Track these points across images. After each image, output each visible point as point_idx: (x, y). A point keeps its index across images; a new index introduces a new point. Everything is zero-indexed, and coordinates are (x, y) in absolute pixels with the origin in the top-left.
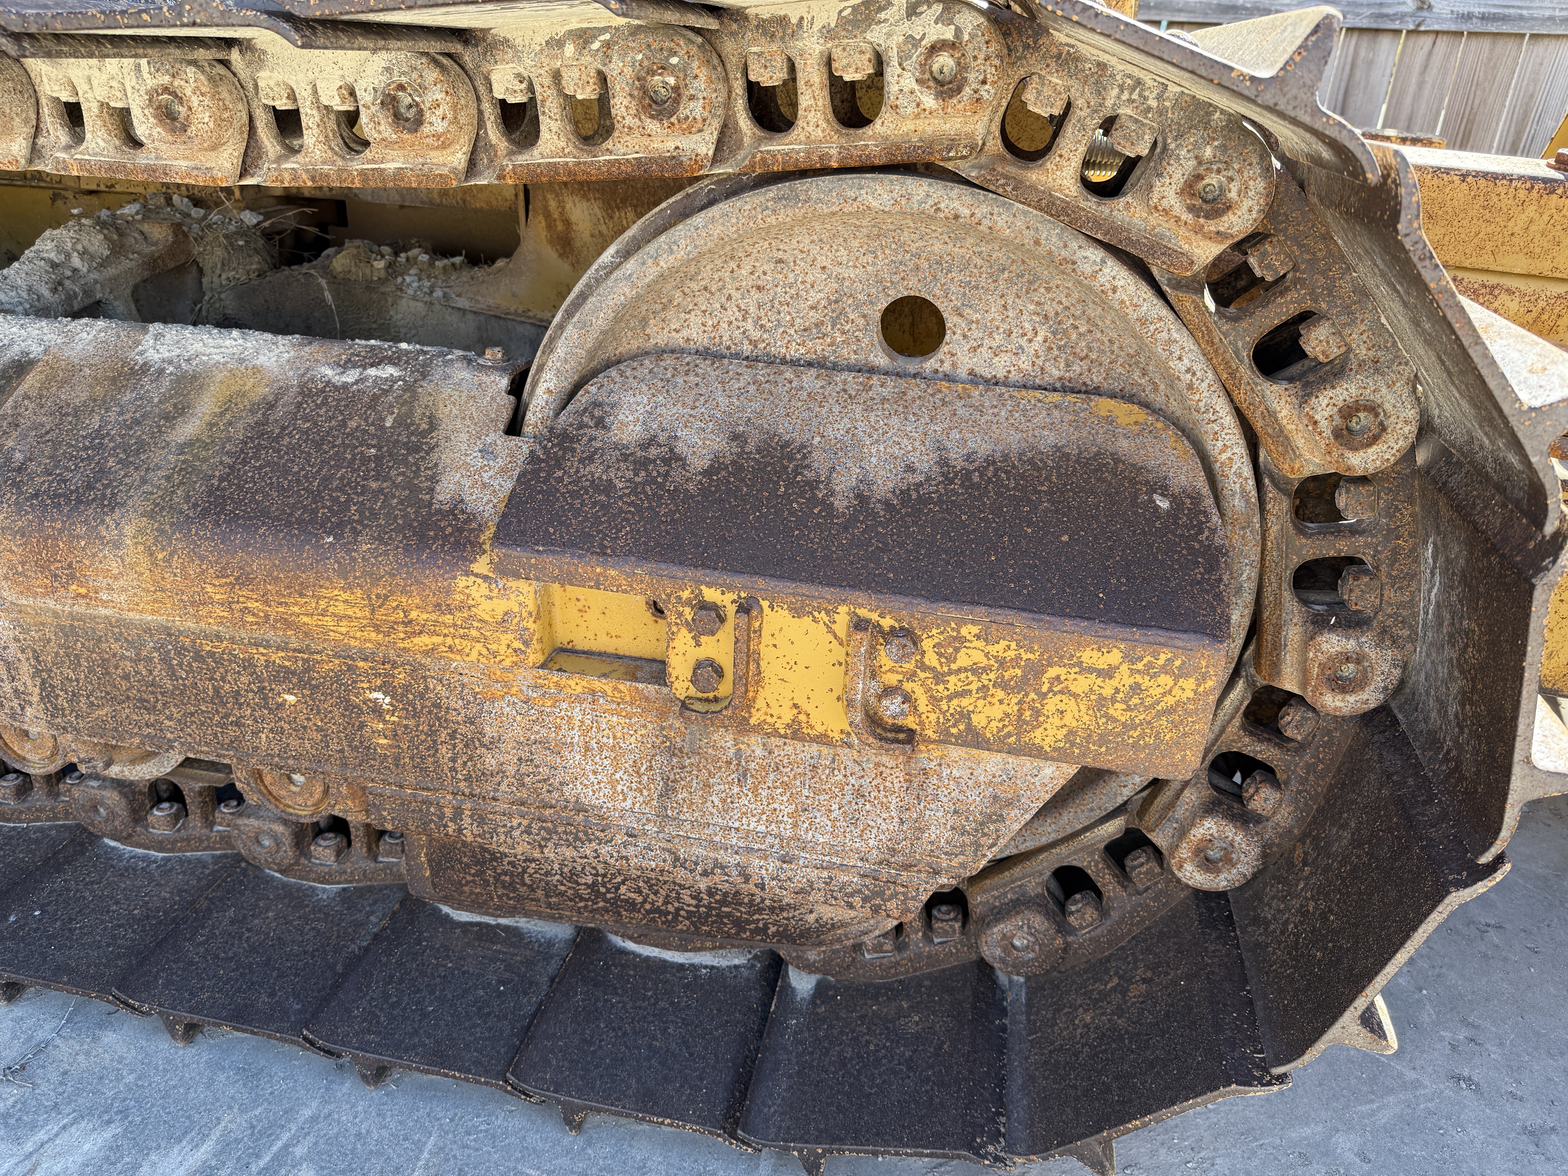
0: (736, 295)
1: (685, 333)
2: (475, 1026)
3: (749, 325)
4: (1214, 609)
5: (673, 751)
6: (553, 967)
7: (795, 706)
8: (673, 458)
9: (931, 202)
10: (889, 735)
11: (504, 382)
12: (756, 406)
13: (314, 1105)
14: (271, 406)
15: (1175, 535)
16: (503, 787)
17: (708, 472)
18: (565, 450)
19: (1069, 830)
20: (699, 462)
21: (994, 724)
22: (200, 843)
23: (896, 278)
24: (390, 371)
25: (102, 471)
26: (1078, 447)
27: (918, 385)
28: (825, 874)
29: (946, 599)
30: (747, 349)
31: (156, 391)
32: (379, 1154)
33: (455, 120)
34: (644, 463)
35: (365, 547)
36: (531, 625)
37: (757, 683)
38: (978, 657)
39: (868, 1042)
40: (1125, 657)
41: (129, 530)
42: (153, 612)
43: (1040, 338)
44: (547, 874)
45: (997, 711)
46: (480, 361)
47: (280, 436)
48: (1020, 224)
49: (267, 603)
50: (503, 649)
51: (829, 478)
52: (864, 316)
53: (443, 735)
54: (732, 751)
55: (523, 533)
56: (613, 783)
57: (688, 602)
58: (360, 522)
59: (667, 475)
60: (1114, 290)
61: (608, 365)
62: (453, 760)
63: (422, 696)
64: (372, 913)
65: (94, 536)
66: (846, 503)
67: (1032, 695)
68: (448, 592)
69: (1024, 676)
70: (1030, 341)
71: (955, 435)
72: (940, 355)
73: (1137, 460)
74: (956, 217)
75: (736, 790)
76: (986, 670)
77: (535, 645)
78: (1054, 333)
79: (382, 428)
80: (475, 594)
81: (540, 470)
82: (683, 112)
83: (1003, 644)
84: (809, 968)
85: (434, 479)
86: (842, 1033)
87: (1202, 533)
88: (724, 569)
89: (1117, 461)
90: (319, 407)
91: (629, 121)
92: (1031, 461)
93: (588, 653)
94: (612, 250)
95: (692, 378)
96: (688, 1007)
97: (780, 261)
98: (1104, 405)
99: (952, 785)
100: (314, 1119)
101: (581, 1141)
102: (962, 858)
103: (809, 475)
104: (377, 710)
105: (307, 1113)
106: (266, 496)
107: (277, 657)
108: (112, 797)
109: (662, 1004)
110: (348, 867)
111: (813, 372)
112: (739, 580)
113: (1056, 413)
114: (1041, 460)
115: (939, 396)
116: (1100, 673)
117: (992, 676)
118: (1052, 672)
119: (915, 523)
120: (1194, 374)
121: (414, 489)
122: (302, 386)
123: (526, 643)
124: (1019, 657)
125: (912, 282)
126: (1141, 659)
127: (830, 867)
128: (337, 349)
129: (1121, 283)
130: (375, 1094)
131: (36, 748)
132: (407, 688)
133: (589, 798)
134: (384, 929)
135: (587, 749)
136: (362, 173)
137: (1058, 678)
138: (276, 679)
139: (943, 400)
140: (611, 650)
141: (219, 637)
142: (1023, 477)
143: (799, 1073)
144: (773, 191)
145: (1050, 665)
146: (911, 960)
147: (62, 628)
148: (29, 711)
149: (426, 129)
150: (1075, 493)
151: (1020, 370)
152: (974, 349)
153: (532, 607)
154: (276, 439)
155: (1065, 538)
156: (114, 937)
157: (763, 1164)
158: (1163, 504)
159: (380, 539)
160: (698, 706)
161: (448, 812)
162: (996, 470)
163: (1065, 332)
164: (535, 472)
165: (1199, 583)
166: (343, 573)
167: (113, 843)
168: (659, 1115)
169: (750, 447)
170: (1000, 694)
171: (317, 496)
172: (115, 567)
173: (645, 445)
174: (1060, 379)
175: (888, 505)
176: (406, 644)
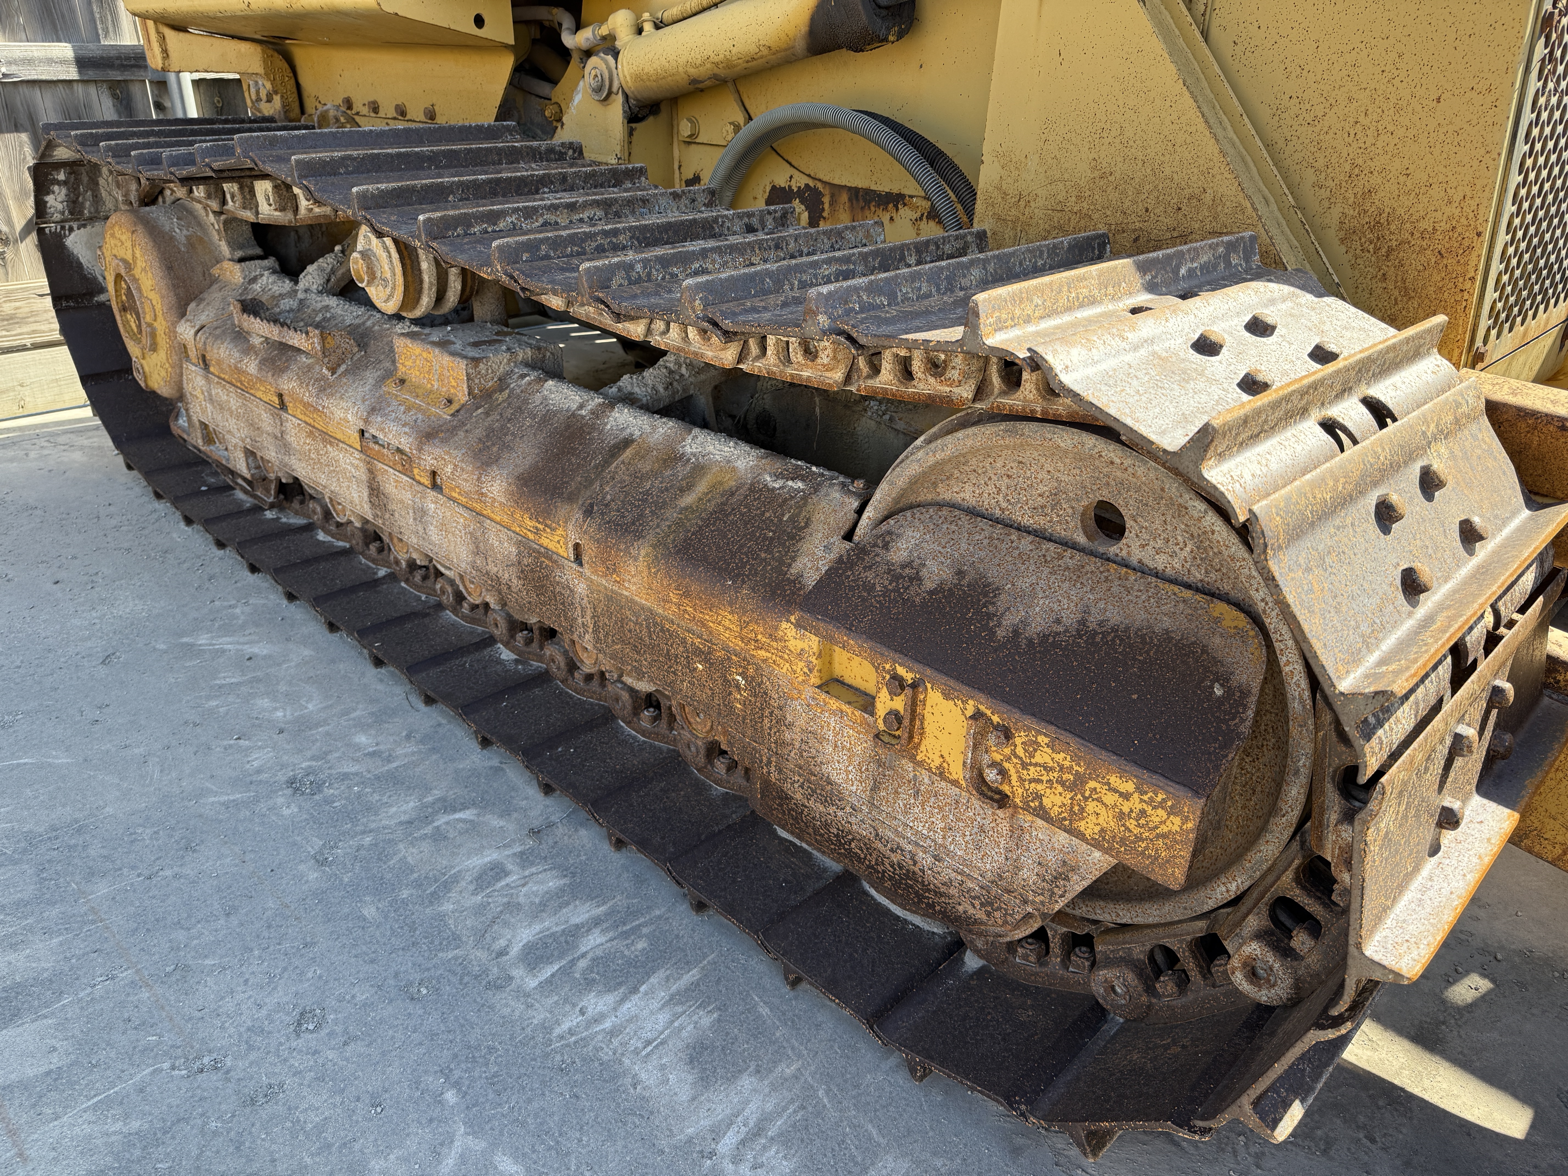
0: (994, 478)
1: (962, 495)
2: (758, 899)
3: (1001, 498)
4: (1209, 774)
5: (880, 763)
6: (820, 884)
7: (942, 756)
8: (917, 578)
9: (1096, 450)
10: (989, 793)
11: (856, 504)
12: (982, 554)
13: (663, 910)
14: (732, 494)
15: (1213, 716)
16: (792, 754)
17: (931, 593)
18: (858, 558)
19: (1169, 919)
20: (929, 585)
21: (1056, 808)
22: (663, 738)
23: (1095, 487)
24: (800, 485)
25: (641, 516)
26: (1183, 635)
27: (1095, 563)
28: (959, 878)
29: (1034, 715)
30: (998, 512)
31: (682, 471)
32: (684, 950)
33: (835, 358)
34: (897, 578)
35: (745, 592)
36: (813, 660)
37: (921, 734)
38: (1047, 759)
39: (989, 1013)
40: (1137, 788)
41: (643, 552)
42: (646, 600)
43: (1188, 549)
44: (814, 818)
45: (1058, 800)
46: (851, 488)
47: (730, 514)
48: (1152, 475)
49: (695, 610)
50: (799, 670)
51: (1002, 614)
52: (1073, 508)
53: (767, 713)
54: (912, 774)
55: (814, 605)
56: (848, 772)
57: (888, 672)
58: (747, 576)
59: (907, 588)
60: (1213, 532)
61: (911, 507)
62: (770, 729)
63: (759, 685)
64: (735, 812)
65: (627, 551)
66: (1004, 634)
67: (1079, 796)
68: (776, 628)
69: (1075, 781)
70: (1182, 549)
71: (1101, 605)
72: (1120, 545)
73: (1219, 655)
74: (1112, 463)
75: (912, 801)
76: (1052, 769)
77: (815, 673)
78: (1198, 548)
79: (781, 520)
80: (789, 634)
81: (840, 568)
82: (948, 375)
83: (1062, 755)
84: (977, 952)
85: (793, 559)
86: (976, 1001)
87: (1233, 719)
88: (911, 657)
89: (1204, 650)
90: (755, 500)
91: (920, 375)
92: (1143, 637)
93: (850, 686)
94: (922, 438)
95: (953, 527)
96: (888, 943)
97: (1021, 462)
98: (1220, 608)
99: (1038, 844)
100: (659, 917)
101: (792, 994)
102: (1041, 898)
103: (991, 609)
104: (738, 686)
105: (658, 912)
106: (710, 548)
107: (697, 641)
108: (625, 696)
109: (872, 934)
110: (732, 780)
111: (1030, 538)
112: (917, 666)
113: (1181, 606)
114: (1151, 638)
115: (1106, 574)
116: (1121, 794)
117: (1056, 775)
118: (1092, 784)
119: (1041, 659)
120: (1267, 604)
121: (781, 562)
122: (752, 484)
123: (810, 671)
124: (1071, 767)
125: (1105, 492)
126: (1146, 793)
127: (962, 873)
128: (778, 464)
129: (1218, 529)
130: (695, 918)
131: (589, 657)
132: (753, 678)
133: (834, 777)
134: (735, 824)
135: (836, 746)
136: (791, 375)
137: (1095, 789)
138: (694, 654)
139: (1106, 578)
140: (862, 688)
141: (672, 622)
142: (1131, 646)
143: (934, 1012)
144: (1003, 426)
145: (1090, 779)
146: (1047, 975)
147: (607, 596)
148: (587, 636)
149: (819, 361)
150: (1160, 667)
151: (1173, 568)
152: (1143, 546)
153: (815, 649)
154: (727, 516)
155: (1135, 697)
156: (602, 777)
157: (892, 1059)
158: (1218, 691)
159: (753, 589)
160: (886, 738)
161: (765, 759)
162: (1116, 636)
163: (1205, 549)
164: (837, 569)
165: (1210, 754)
166: (731, 604)
167: (622, 724)
168: (834, 995)
169: (965, 582)
170: (1060, 789)
171: (733, 555)
172: (633, 570)
173: (903, 567)
174: (1201, 581)
175: (1030, 641)
176: (754, 653)
